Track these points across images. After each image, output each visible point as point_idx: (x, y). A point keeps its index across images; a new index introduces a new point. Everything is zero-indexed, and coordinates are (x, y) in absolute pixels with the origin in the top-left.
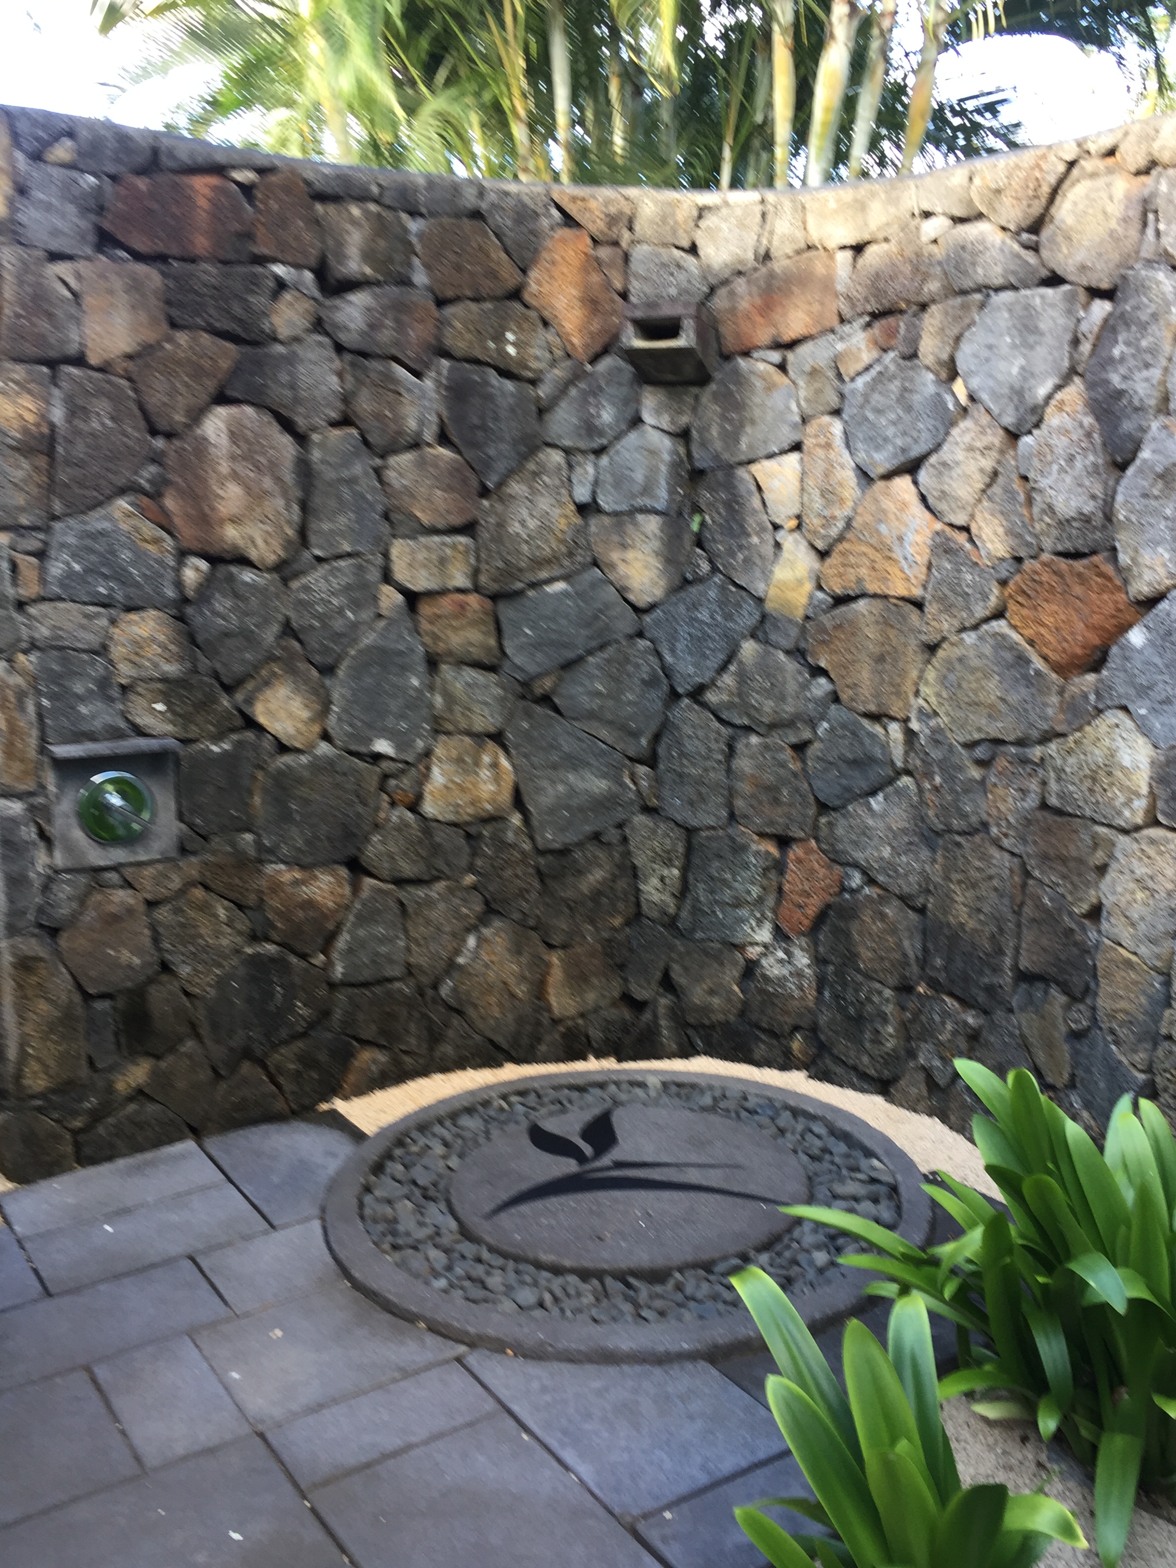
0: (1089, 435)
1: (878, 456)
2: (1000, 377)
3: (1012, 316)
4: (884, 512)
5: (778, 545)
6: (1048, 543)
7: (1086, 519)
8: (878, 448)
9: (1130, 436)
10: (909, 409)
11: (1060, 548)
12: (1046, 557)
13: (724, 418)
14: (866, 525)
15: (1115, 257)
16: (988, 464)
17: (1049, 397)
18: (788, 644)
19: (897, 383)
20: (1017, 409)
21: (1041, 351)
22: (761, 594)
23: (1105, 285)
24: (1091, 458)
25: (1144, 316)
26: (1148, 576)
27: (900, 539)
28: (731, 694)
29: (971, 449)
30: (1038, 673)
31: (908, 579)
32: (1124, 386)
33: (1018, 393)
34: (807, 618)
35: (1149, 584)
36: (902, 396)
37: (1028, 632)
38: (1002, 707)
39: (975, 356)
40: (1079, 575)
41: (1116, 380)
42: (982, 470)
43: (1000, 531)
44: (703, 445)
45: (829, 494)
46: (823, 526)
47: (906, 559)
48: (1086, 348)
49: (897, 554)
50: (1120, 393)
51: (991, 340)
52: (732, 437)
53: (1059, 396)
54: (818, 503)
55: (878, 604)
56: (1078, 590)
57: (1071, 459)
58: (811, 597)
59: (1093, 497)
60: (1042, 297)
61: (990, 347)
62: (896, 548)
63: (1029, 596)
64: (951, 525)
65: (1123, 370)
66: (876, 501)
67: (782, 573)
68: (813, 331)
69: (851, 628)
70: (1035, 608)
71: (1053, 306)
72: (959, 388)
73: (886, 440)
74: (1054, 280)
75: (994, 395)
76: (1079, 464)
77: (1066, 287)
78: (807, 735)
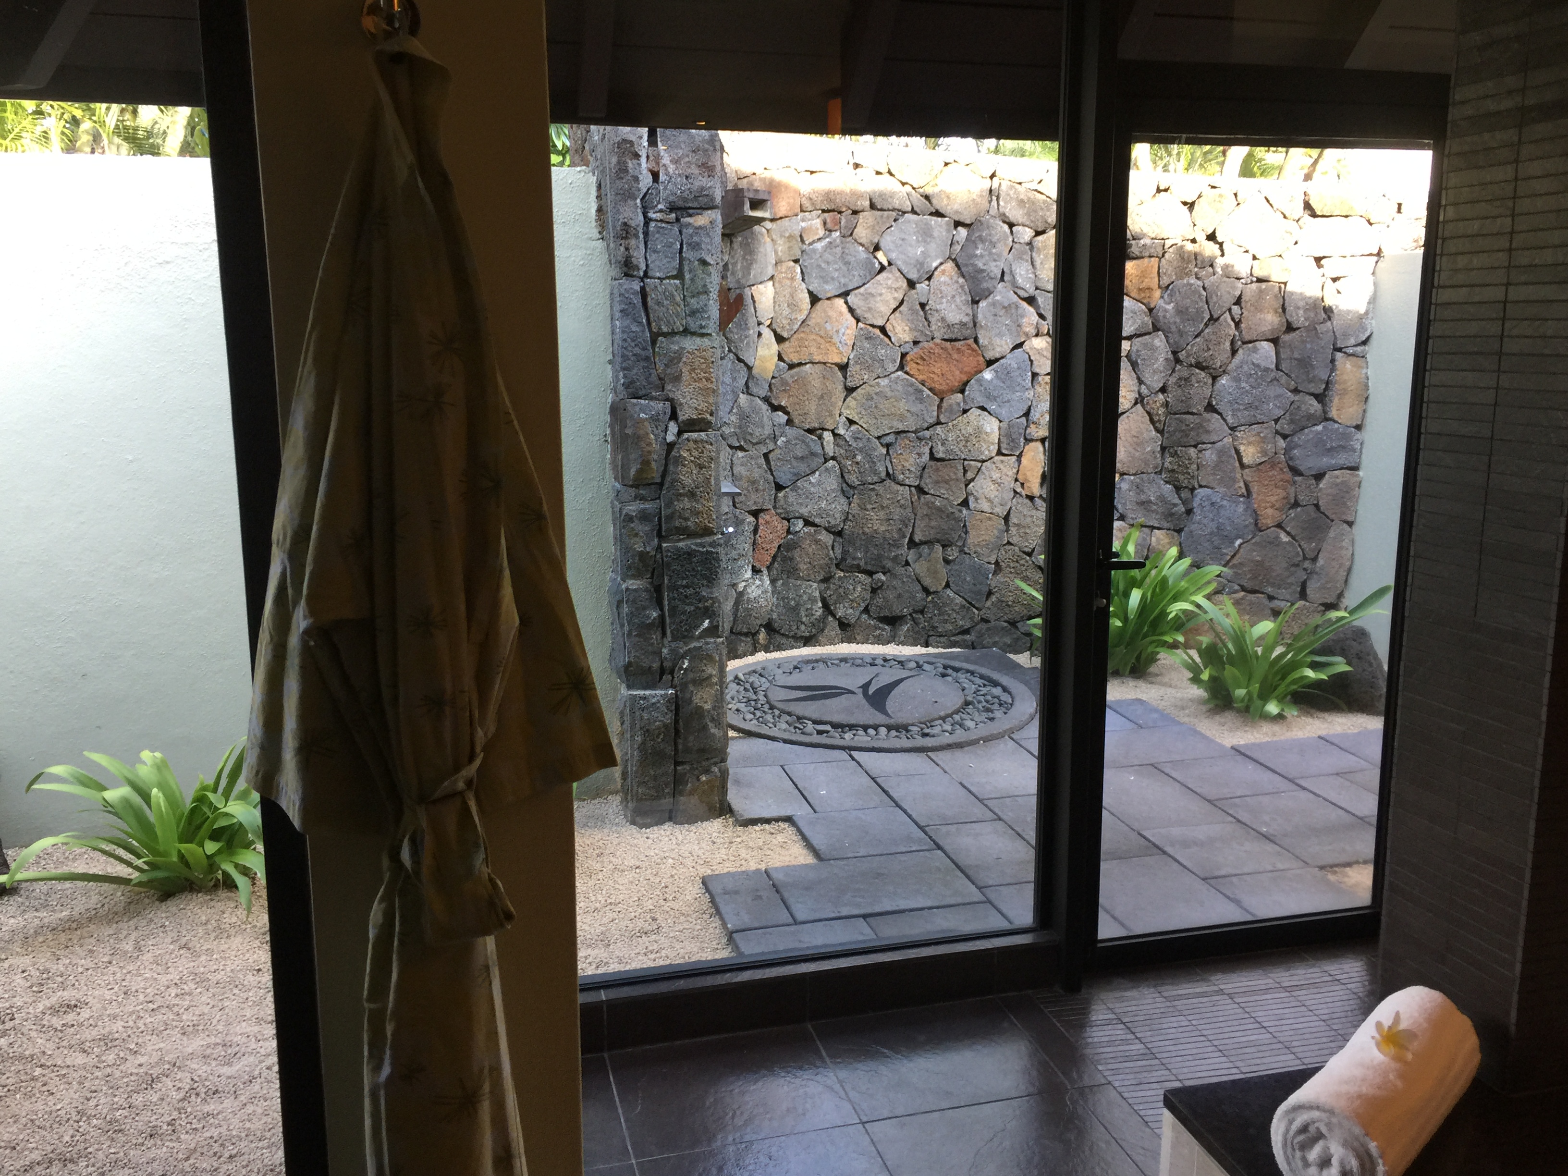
0: (962, 287)
1: (828, 287)
2: (910, 255)
3: (917, 227)
4: (829, 317)
5: (760, 334)
6: (937, 334)
7: (963, 324)
8: (826, 282)
9: (988, 289)
10: (847, 263)
11: (946, 337)
12: (938, 341)
13: (744, 258)
14: (817, 324)
15: (974, 211)
16: (900, 296)
17: (936, 268)
18: (763, 393)
19: (839, 249)
20: (918, 271)
21: (933, 245)
22: (751, 364)
23: (968, 222)
24: (964, 298)
25: (994, 239)
26: (998, 349)
27: (837, 332)
28: (735, 427)
29: (890, 288)
30: (928, 396)
31: (841, 353)
32: (985, 268)
33: (920, 264)
34: (773, 377)
35: (999, 352)
36: (842, 256)
37: (921, 377)
38: (908, 415)
39: (893, 242)
40: (958, 349)
41: (980, 265)
42: (895, 299)
43: (907, 328)
44: (733, 274)
45: (793, 306)
46: (789, 324)
47: (840, 342)
48: (958, 248)
49: (836, 339)
50: (983, 271)
51: (903, 236)
52: (747, 269)
53: (942, 267)
54: (786, 311)
55: (821, 367)
56: (955, 356)
57: (954, 296)
58: (777, 366)
59: (967, 315)
60: (935, 222)
61: (903, 240)
62: (835, 337)
63: (924, 360)
64: (873, 326)
65: (984, 261)
66: (825, 311)
67: (761, 352)
68: (790, 214)
69: (802, 382)
70: (928, 365)
71: (940, 226)
72: (880, 255)
73: (833, 279)
74: (938, 214)
75: (905, 262)
76: (958, 299)
77: (947, 219)
78: (771, 446)
